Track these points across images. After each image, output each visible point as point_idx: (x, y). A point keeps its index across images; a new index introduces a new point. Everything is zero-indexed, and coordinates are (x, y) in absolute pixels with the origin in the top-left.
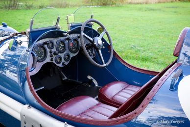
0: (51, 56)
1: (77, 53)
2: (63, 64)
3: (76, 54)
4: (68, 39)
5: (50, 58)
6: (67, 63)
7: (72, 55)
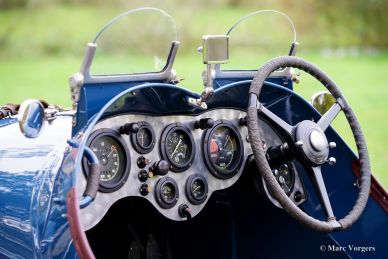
0: (143, 178)
1: (235, 179)
2: (183, 212)
3: (230, 182)
4: (204, 124)
5: (140, 184)
6: (194, 211)
7: (215, 185)
